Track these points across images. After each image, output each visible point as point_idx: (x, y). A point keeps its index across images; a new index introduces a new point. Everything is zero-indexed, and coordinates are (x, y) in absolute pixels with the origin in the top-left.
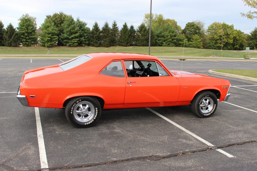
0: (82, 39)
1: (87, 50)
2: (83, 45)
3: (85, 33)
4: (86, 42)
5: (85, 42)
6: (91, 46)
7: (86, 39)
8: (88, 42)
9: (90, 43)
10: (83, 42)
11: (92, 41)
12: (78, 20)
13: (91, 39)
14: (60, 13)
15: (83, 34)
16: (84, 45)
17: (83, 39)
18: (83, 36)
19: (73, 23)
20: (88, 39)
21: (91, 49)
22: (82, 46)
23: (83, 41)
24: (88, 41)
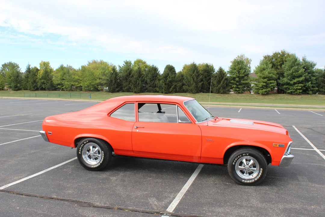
0: (308, 85)
1: (315, 99)
2: (309, 92)
3: (314, 76)
4: (314, 89)
5: (312, 89)
6: (321, 94)
7: (314, 85)
8: (317, 89)
9: (320, 89)
10: (310, 89)
11: (322, 88)
12: (304, 60)
13: (321, 84)
14: (282, 52)
15: (310, 78)
16: (311, 92)
17: (310, 84)
18: (310, 81)
19: (297, 64)
20: (317, 85)
21: (320, 98)
22: (308, 94)
23: (310, 87)
24: (317, 87)
